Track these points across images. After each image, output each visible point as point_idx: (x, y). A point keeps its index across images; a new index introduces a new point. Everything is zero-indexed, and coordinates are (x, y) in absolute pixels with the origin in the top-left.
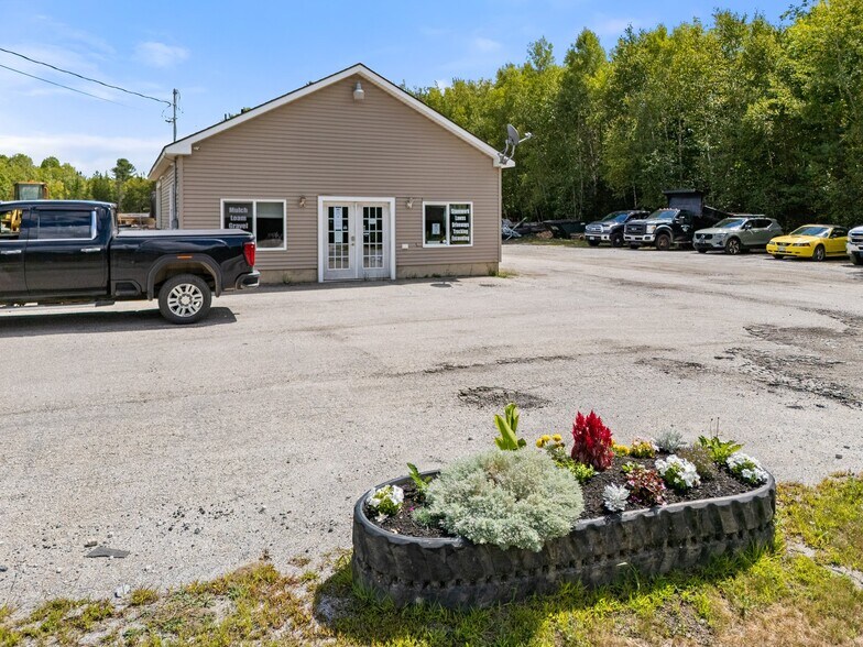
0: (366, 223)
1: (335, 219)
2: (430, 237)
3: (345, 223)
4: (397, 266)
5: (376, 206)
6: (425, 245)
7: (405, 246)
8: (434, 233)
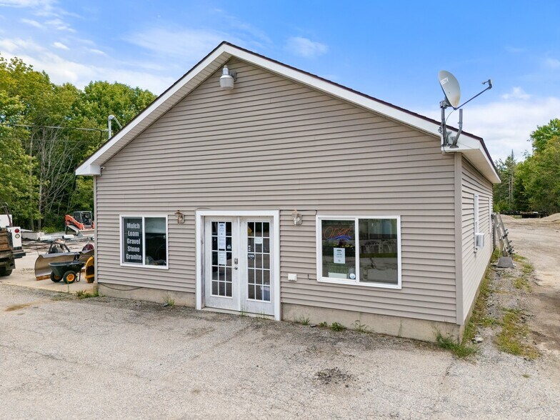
0: (251, 241)
1: (219, 236)
2: (329, 267)
3: (229, 241)
4: (282, 304)
5: (262, 221)
6: (320, 278)
7: (292, 277)
8: (336, 260)
